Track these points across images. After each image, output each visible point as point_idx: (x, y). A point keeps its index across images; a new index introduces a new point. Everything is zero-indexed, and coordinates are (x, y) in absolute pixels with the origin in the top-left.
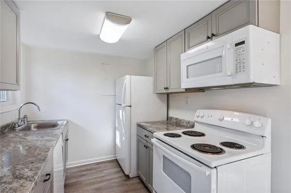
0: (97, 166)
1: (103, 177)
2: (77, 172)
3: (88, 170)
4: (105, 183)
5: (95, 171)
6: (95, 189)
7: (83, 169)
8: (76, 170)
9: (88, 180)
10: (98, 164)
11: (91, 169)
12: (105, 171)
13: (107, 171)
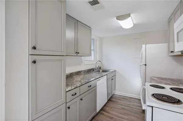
0: (130, 99)
1: (129, 105)
2: (119, 97)
3: (124, 98)
4: (128, 108)
5: (127, 100)
6: (122, 108)
7: (122, 97)
8: (119, 96)
9: (121, 103)
10: (131, 98)
11: (125, 99)
12: (132, 103)
13: (133, 103)
